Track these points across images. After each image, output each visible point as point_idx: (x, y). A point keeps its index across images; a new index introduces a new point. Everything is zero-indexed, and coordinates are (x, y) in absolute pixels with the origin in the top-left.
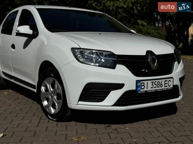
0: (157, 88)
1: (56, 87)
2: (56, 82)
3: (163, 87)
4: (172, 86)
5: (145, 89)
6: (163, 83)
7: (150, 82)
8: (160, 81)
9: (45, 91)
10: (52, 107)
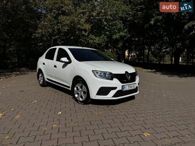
0: (130, 89)
1: (83, 88)
2: (83, 86)
3: (132, 88)
4: (135, 87)
5: (126, 89)
6: (132, 86)
7: (127, 86)
8: (131, 85)
9: (77, 90)
10: (81, 97)
